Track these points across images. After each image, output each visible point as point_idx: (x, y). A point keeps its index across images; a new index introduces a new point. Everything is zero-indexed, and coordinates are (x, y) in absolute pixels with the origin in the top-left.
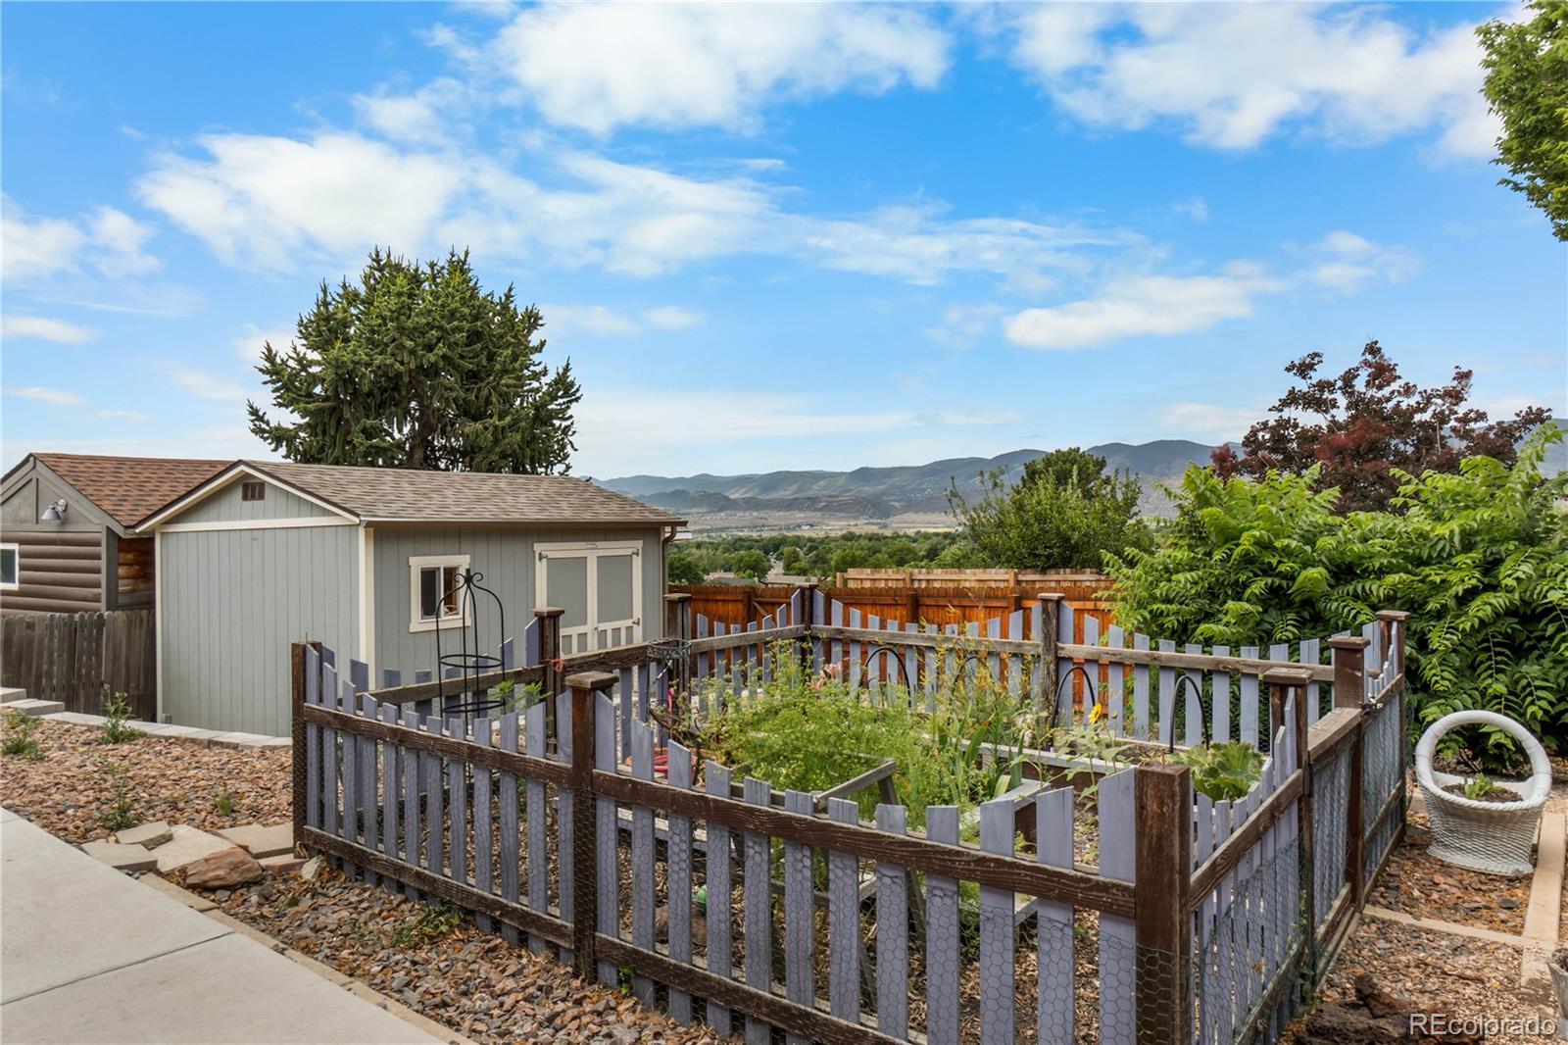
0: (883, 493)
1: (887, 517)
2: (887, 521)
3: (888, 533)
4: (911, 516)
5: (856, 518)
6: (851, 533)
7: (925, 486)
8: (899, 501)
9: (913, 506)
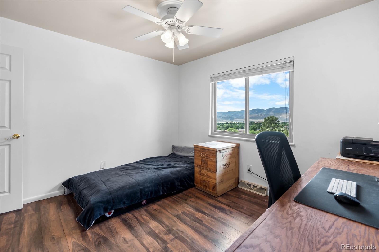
0: (232, 116)
1: (233, 119)
2: (233, 120)
3: (234, 122)
4: (237, 119)
5: (228, 120)
6: (227, 122)
7: (239, 114)
8: (235, 117)
9: (238, 118)
